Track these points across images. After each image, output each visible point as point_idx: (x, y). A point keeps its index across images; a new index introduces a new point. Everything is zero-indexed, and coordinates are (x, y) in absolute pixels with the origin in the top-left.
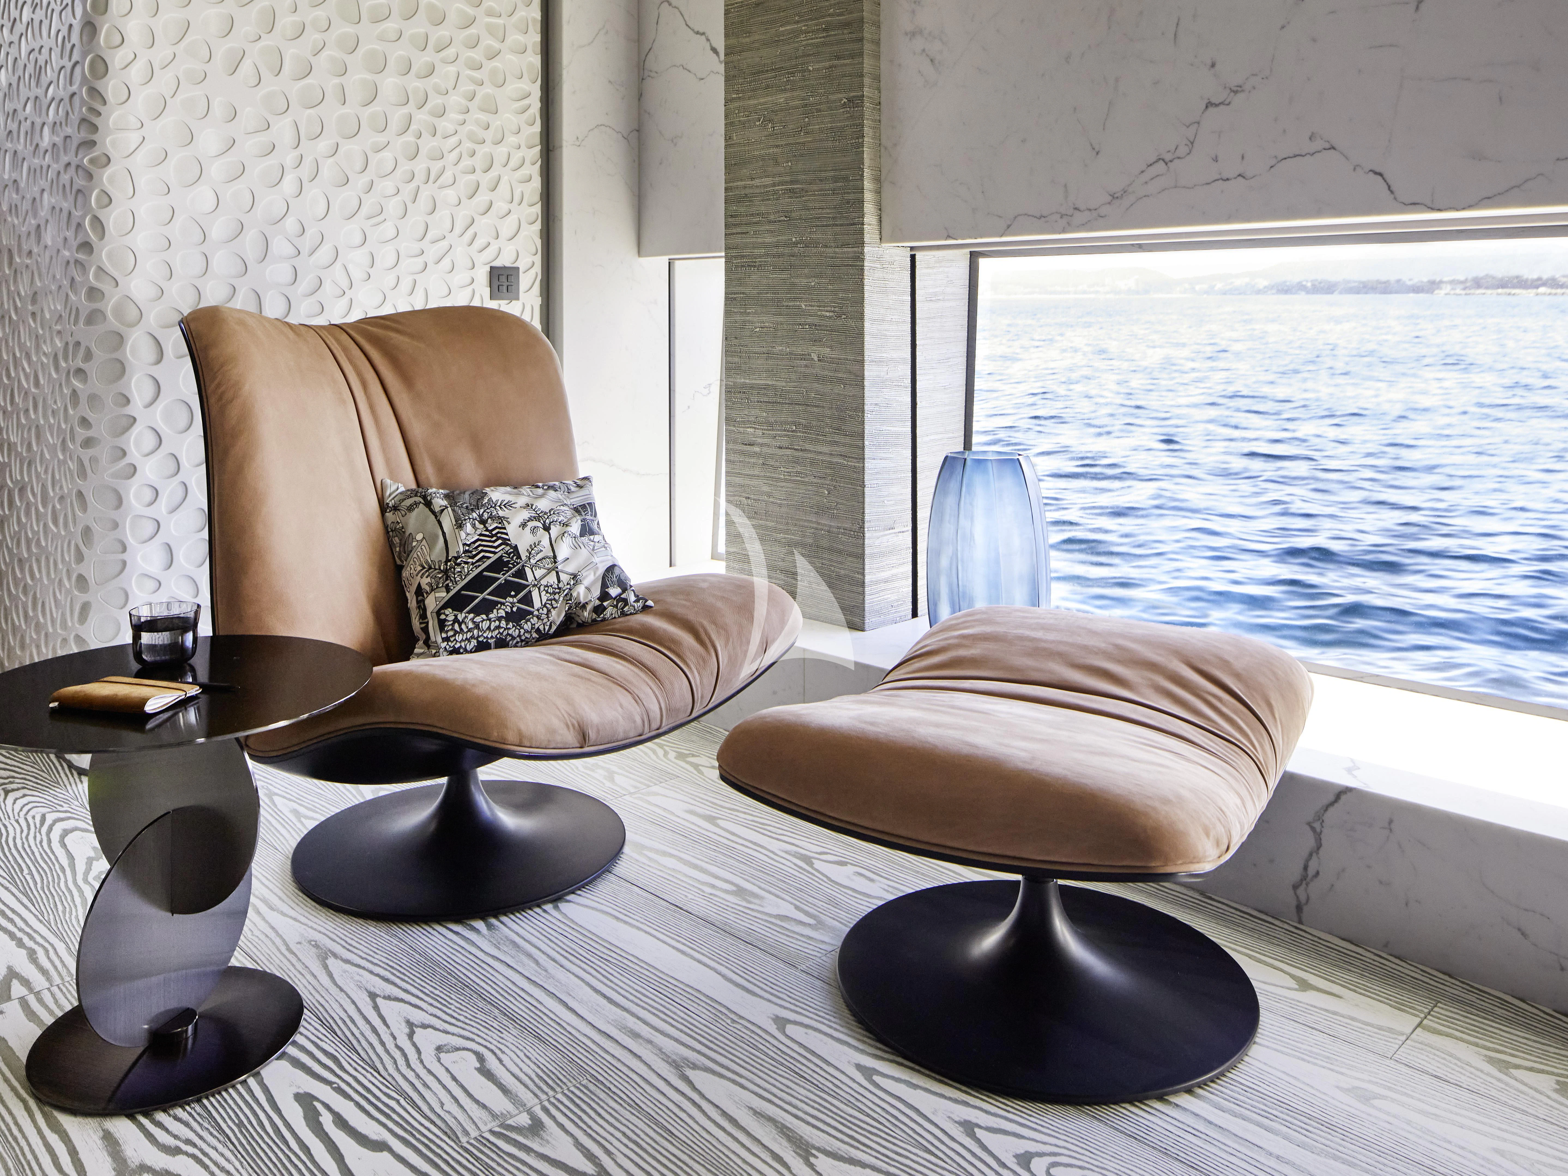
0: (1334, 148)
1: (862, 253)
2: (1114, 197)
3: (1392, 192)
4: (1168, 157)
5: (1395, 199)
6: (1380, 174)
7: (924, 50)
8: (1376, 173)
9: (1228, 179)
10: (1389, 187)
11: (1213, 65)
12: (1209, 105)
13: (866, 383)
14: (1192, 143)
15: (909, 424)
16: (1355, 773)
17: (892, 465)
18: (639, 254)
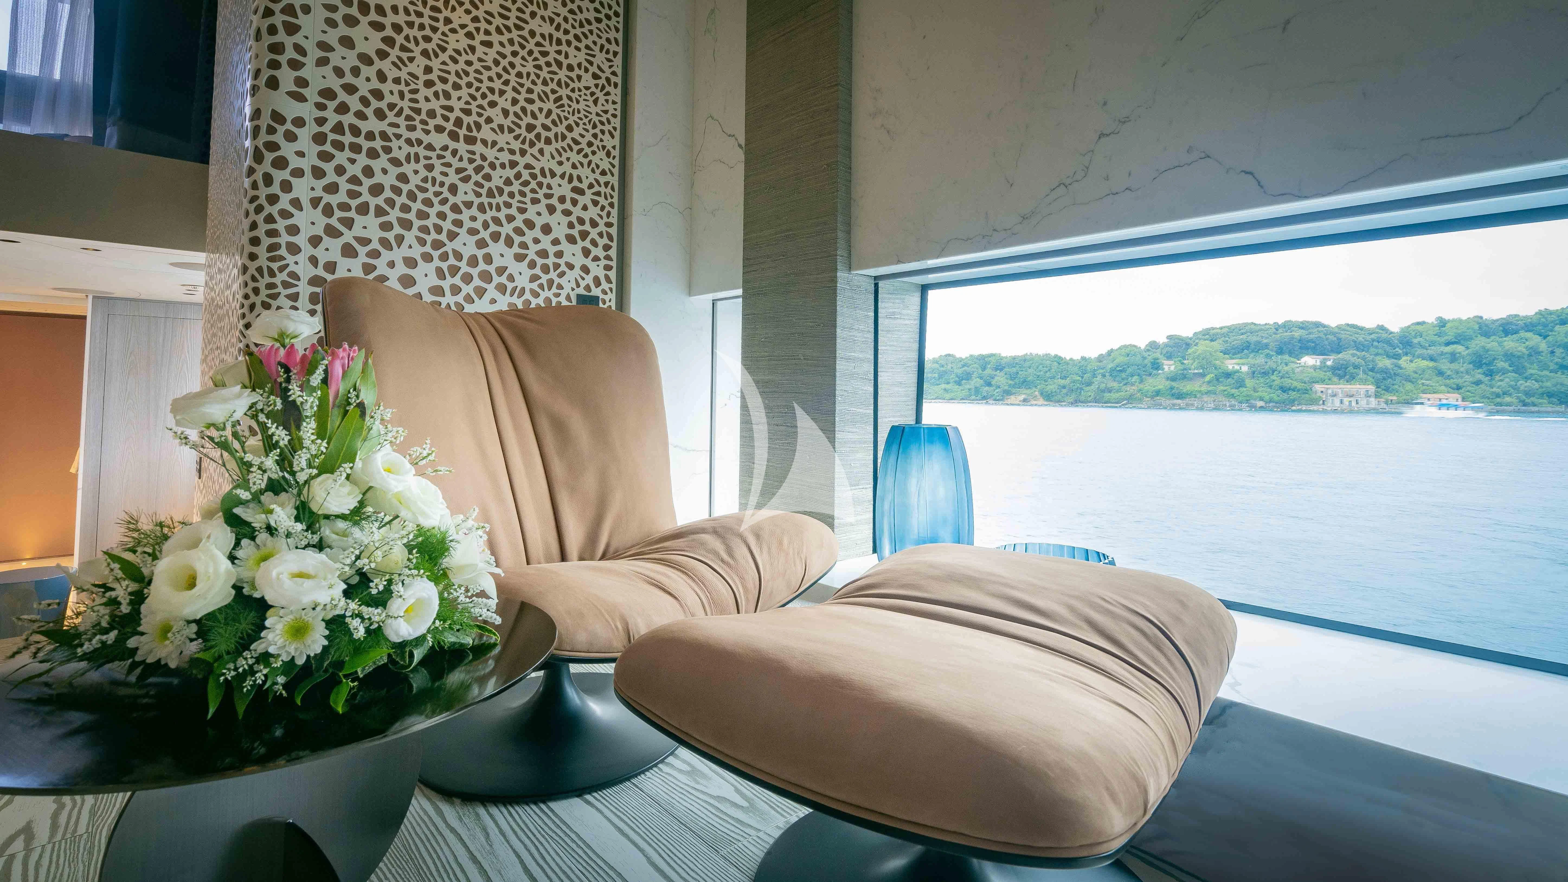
0: (1209, 157)
1: (836, 277)
2: (1024, 218)
3: (1262, 187)
4: (1068, 182)
5: (1265, 192)
6: (1251, 173)
7: (883, 125)
8: (1247, 173)
9: (1117, 193)
10: (1259, 183)
11: (1105, 104)
12: (1102, 135)
13: (838, 374)
14: (1087, 168)
15: (872, 407)
16: (1237, 688)
17: (858, 437)
18: (690, 294)
